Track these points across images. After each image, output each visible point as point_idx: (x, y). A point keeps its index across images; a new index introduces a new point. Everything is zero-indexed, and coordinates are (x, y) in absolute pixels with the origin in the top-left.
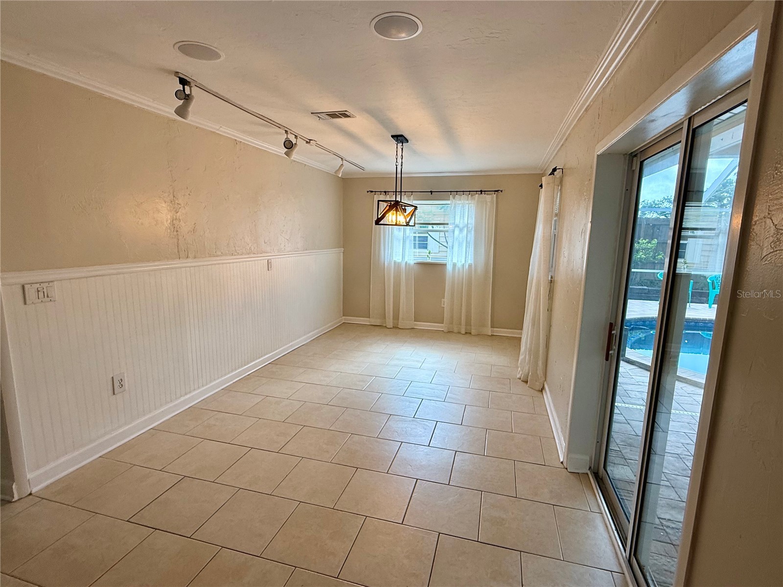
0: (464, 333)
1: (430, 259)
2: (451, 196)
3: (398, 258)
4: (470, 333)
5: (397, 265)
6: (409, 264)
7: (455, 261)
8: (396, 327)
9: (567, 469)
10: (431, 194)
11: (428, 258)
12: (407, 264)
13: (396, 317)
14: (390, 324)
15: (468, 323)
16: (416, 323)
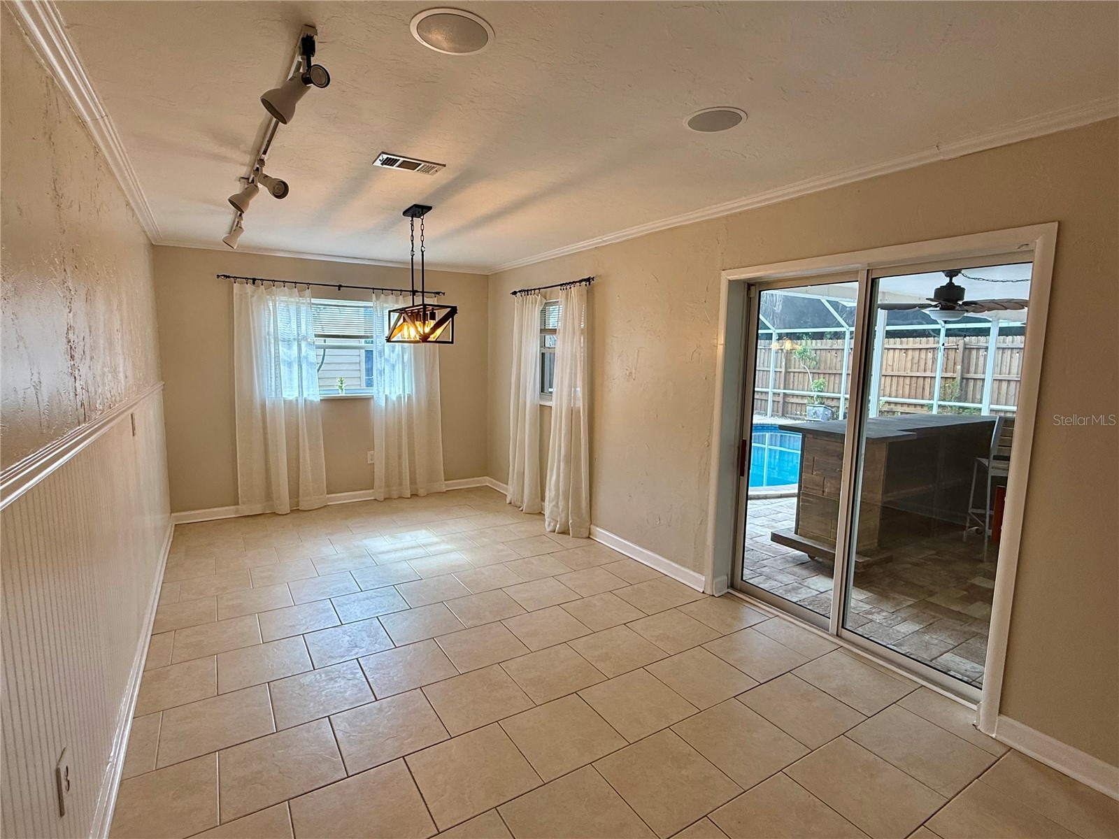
0: (409, 496)
1: (344, 391)
2: (374, 295)
3: (290, 394)
4: (417, 495)
5: (290, 405)
6: (312, 402)
7: (387, 392)
8: (296, 510)
9: (713, 595)
10: (339, 289)
11: (340, 391)
12: (308, 402)
13: (295, 493)
14: (284, 505)
15: (413, 481)
16: (330, 496)
